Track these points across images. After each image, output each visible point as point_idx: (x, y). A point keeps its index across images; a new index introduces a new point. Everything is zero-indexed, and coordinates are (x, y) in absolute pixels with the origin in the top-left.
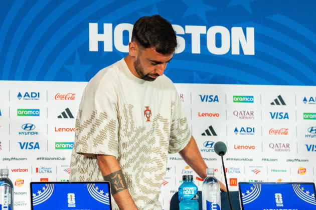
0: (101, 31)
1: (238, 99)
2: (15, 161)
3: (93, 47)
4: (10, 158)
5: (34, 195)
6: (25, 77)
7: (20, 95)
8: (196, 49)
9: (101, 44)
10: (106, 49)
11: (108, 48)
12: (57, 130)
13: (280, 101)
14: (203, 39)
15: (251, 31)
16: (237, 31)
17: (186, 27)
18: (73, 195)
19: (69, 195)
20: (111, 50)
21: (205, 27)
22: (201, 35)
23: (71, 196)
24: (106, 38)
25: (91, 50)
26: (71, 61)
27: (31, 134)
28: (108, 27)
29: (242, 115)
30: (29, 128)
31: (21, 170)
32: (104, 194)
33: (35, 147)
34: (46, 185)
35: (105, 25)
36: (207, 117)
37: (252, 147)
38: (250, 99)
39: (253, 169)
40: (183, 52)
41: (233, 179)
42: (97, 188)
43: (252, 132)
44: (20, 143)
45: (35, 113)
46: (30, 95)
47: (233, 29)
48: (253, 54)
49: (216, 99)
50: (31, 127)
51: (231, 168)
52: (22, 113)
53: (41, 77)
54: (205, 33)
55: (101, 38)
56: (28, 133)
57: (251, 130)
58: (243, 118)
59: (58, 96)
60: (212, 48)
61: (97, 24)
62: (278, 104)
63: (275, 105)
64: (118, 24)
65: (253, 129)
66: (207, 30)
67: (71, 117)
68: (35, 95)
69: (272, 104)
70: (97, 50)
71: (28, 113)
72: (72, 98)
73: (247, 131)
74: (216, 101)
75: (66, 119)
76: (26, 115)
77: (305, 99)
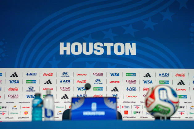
0: (65, 46)
1: (128, 75)
2: (24, 103)
3: (62, 53)
4: (22, 102)
6: (30, 67)
7: (27, 74)
8: (109, 53)
9: (65, 51)
10: (67, 54)
11: (68, 53)
12: (44, 89)
13: (148, 75)
14: (112, 48)
15: (134, 45)
16: (128, 45)
17: (104, 43)
20: (70, 54)
21: (113, 43)
22: (111, 46)
25: (60, 54)
26: (51, 59)
27: (32, 91)
28: (68, 44)
29: (130, 82)
30: (31, 89)
31: (27, 107)
33: (34, 97)
36: (114, 83)
37: (135, 97)
38: (134, 75)
39: (136, 106)
40: (103, 54)
41: (126, 111)
44: (27, 95)
45: (34, 82)
46: (32, 74)
47: (126, 44)
49: (118, 75)
50: (32, 88)
51: (125, 106)
52: (28, 82)
53: (37, 67)
54: (113, 46)
55: (65, 49)
56: (30, 91)
57: (134, 89)
60: (116, 52)
61: (63, 43)
62: (147, 77)
63: (146, 77)
64: (73, 43)
65: (136, 88)
66: (114, 44)
67: (51, 83)
68: (35, 74)
69: (145, 77)
70: (63, 54)
71: (31, 82)
72: (51, 75)
73: (133, 89)
74: (118, 76)
75: (48, 84)
76: (30, 83)
77: (160, 75)
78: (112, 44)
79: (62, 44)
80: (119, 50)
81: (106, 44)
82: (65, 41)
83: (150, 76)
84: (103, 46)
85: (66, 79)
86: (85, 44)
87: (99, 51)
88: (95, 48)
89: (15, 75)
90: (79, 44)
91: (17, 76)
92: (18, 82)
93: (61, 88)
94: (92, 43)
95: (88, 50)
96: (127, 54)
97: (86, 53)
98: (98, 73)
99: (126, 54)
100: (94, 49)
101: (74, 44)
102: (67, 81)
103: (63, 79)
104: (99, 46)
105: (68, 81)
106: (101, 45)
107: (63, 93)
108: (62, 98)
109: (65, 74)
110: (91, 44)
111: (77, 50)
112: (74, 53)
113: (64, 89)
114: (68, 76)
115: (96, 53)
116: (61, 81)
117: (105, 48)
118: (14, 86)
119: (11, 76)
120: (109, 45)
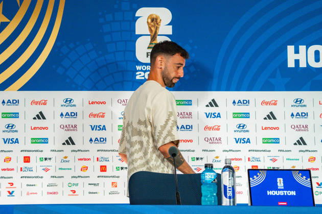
0: (297, 52)
2: (232, 152)
3: (291, 64)
4: (228, 150)
5: (251, 179)
6: (238, 89)
7: (234, 102)
9: (297, 62)
10: (301, 66)
11: (303, 65)
12: (264, 128)
18: (282, 179)
19: (278, 179)
23: (280, 180)
24: (301, 57)
25: (289, 66)
26: (273, 75)
27: (244, 132)
28: (302, 48)
30: (242, 128)
31: (236, 159)
32: (306, 179)
33: (247, 142)
34: (260, 171)
35: (300, 47)
42: (300, 174)
44: (236, 139)
45: (247, 115)
46: (242, 102)
50: (243, 126)
52: (236, 115)
53: (250, 89)
55: (297, 57)
56: (241, 132)
59: (264, 103)
61: (293, 46)
64: (310, 46)
67: (275, 118)
68: (246, 102)
70: (294, 66)
71: (241, 116)
72: (275, 104)
75: (270, 120)
76: (239, 117)
79: (291, 49)
82: (296, 42)
85: (300, 110)
89: (213, 103)
91: (217, 106)
92: (219, 116)
93: (293, 127)
101: (313, 48)
102: (303, 114)
103: (296, 110)
105: (305, 115)
107: (297, 136)
108: (295, 144)
109: (299, 101)
113: (298, 128)
114: (305, 106)
116: (292, 115)
118: (212, 122)
119: (207, 106)
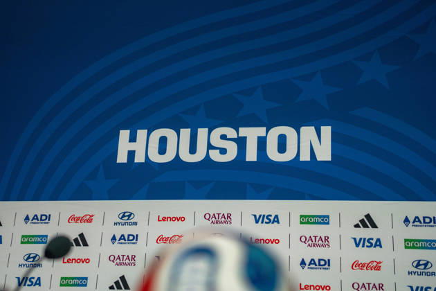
0: (133, 139)
1: (306, 220)
3: (122, 158)
7: (27, 218)
8: (252, 155)
9: (131, 154)
11: (140, 158)
12: (66, 261)
13: (368, 222)
14: (262, 142)
15: (326, 131)
16: (308, 132)
17: (240, 129)
20: (143, 160)
22: (258, 137)
24: (139, 147)
25: (119, 161)
27: (34, 266)
29: (312, 242)
30: (32, 260)
33: (36, 284)
35: (139, 132)
37: (326, 288)
38: (324, 220)
40: (234, 160)
43: (327, 266)
44: (19, 279)
45: (43, 240)
46: (39, 218)
47: (303, 129)
48: (330, 160)
49: (276, 219)
50: (34, 258)
52: (27, 239)
54: (264, 135)
55: (132, 146)
56: (29, 266)
57: (325, 264)
58: (314, 246)
59: (72, 219)
60: (273, 154)
61: (128, 131)
62: (365, 226)
63: (362, 229)
64: (154, 130)
65: (328, 262)
66: (267, 131)
68: (45, 218)
69: (357, 226)
70: (125, 161)
71: (33, 240)
72: (90, 221)
73: (320, 265)
74: (276, 223)
75: (78, 247)
76: (31, 243)
77: (407, 220)
78: (261, 131)
79: (124, 135)
80: (282, 148)
81: (243, 131)
82: (133, 125)
83: (374, 226)
84: (236, 137)
85: (127, 230)
86: (186, 133)
87: (223, 151)
88: (213, 143)
90: (169, 133)
93: (112, 259)
94: (207, 129)
95: (193, 150)
96: (305, 157)
97: (186, 157)
98: (219, 214)
99: (302, 159)
100: (210, 147)
102: (131, 238)
103: (120, 231)
104: (223, 137)
105: (133, 239)
106: (230, 132)
108: (112, 288)
109: (126, 217)
110: (202, 133)
111: (162, 151)
112: (156, 158)
113: (119, 260)
114: (135, 223)
115: (215, 156)
116: (114, 238)
117: (241, 142)
120: (252, 134)
